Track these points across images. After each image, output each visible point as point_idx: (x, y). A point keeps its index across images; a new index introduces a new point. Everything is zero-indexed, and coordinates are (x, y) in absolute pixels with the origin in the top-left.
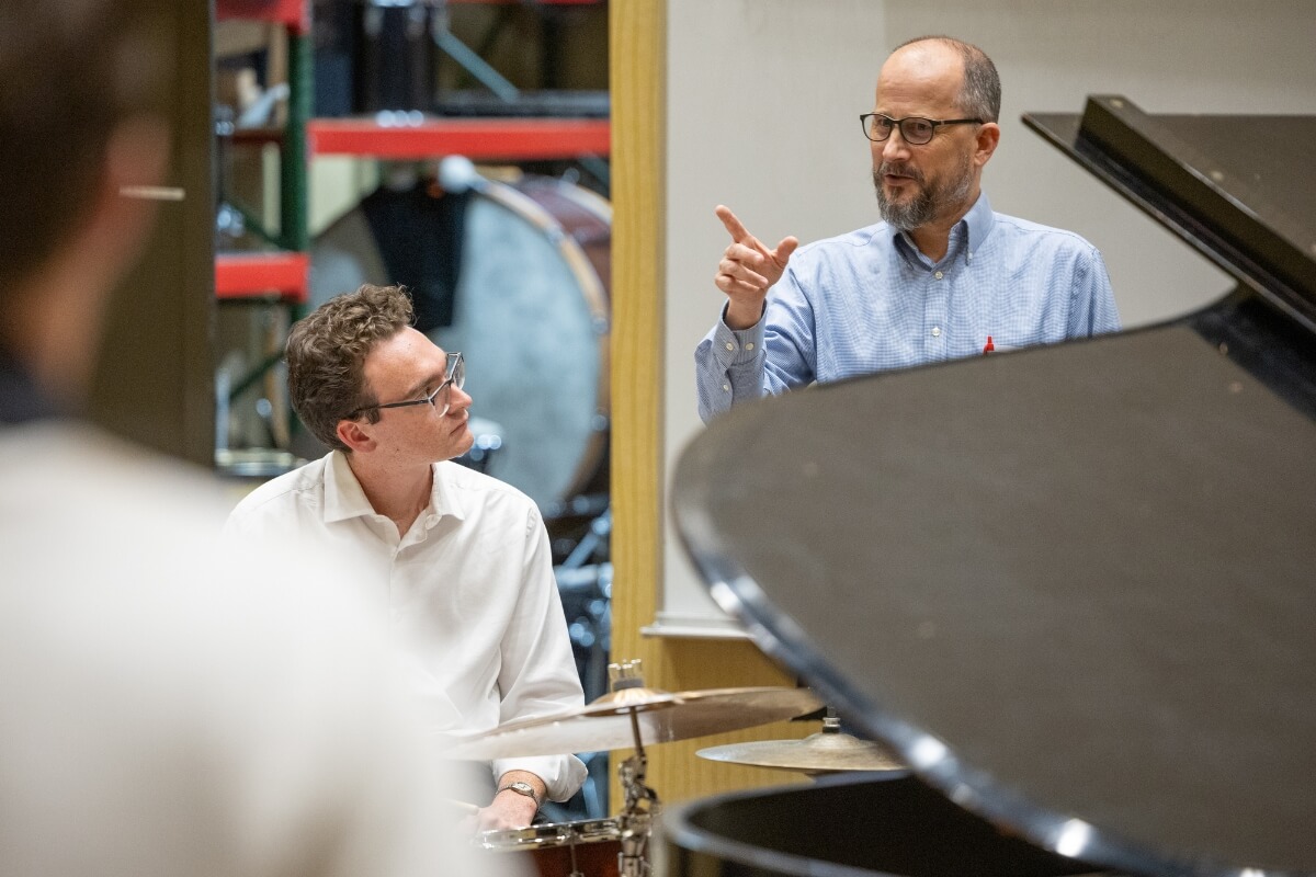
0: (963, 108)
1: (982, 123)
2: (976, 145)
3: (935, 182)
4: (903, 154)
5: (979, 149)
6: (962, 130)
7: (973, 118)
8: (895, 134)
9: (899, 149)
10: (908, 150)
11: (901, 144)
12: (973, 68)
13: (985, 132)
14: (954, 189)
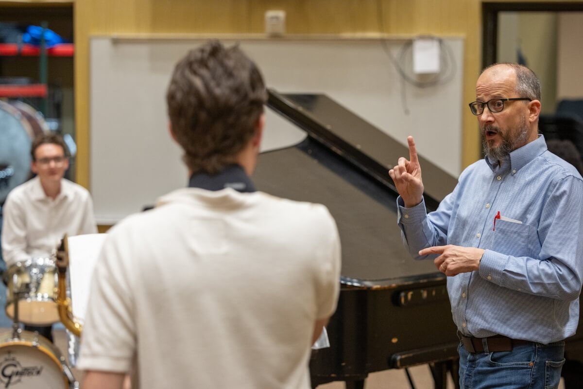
0: (518, 92)
1: (531, 100)
2: (529, 111)
3: (509, 132)
4: (490, 119)
5: (531, 113)
6: (520, 104)
7: (525, 97)
8: (486, 109)
9: (488, 116)
10: (493, 117)
11: (489, 114)
12: (521, 74)
13: (533, 105)
14: (519, 135)
